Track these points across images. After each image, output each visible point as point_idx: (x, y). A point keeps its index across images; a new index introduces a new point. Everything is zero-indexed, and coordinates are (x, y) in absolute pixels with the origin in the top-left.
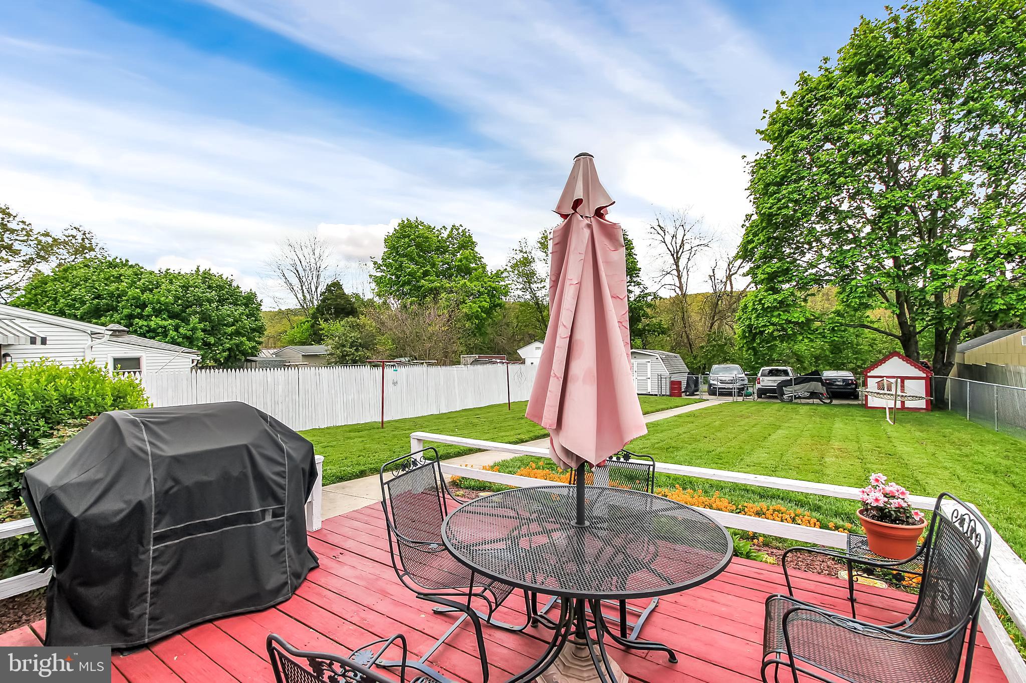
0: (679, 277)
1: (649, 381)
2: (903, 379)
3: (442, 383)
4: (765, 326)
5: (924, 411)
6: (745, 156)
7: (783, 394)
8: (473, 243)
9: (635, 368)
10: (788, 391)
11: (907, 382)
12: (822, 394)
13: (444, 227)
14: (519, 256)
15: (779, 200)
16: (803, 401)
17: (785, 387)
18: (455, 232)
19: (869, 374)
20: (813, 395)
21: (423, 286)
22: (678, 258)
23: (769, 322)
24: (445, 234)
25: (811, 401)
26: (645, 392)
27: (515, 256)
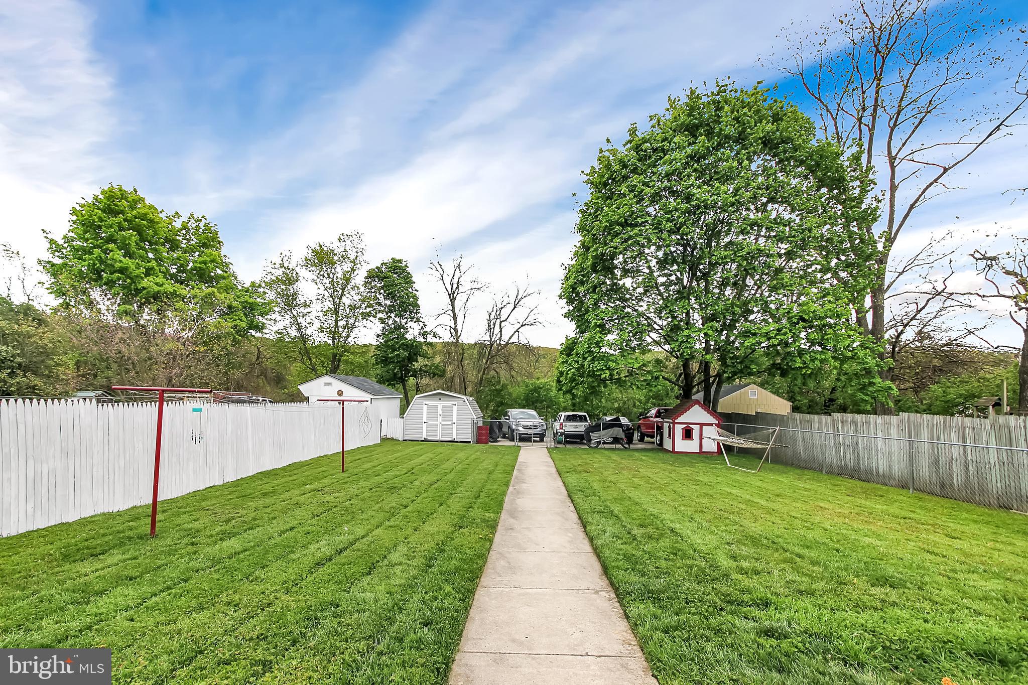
0: (455, 318)
1: (455, 426)
2: (701, 425)
3: (229, 431)
4: (602, 370)
5: (715, 455)
6: (574, 194)
7: (590, 440)
8: (219, 242)
9: (440, 412)
10: (594, 436)
11: (704, 427)
12: (622, 439)
13: (177, 213)
14: (279, 272)
15: (626, 241)
16: (606, 446)
17: (592, 432)
18: (192, 224)
19: (676, 421)
20: (616, 440)
21: (144, 288)
22: (454, 299)
23: (606, 366)
24: (178, 224)
25: (613, 446)
26: (449, 439)
27: (273, 271)
